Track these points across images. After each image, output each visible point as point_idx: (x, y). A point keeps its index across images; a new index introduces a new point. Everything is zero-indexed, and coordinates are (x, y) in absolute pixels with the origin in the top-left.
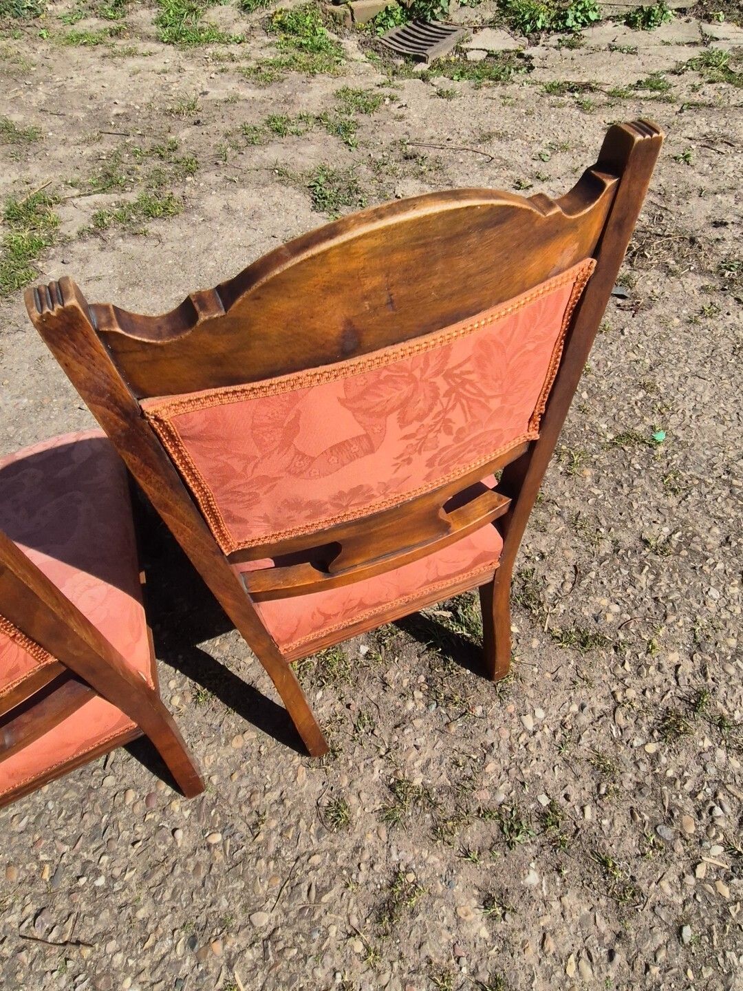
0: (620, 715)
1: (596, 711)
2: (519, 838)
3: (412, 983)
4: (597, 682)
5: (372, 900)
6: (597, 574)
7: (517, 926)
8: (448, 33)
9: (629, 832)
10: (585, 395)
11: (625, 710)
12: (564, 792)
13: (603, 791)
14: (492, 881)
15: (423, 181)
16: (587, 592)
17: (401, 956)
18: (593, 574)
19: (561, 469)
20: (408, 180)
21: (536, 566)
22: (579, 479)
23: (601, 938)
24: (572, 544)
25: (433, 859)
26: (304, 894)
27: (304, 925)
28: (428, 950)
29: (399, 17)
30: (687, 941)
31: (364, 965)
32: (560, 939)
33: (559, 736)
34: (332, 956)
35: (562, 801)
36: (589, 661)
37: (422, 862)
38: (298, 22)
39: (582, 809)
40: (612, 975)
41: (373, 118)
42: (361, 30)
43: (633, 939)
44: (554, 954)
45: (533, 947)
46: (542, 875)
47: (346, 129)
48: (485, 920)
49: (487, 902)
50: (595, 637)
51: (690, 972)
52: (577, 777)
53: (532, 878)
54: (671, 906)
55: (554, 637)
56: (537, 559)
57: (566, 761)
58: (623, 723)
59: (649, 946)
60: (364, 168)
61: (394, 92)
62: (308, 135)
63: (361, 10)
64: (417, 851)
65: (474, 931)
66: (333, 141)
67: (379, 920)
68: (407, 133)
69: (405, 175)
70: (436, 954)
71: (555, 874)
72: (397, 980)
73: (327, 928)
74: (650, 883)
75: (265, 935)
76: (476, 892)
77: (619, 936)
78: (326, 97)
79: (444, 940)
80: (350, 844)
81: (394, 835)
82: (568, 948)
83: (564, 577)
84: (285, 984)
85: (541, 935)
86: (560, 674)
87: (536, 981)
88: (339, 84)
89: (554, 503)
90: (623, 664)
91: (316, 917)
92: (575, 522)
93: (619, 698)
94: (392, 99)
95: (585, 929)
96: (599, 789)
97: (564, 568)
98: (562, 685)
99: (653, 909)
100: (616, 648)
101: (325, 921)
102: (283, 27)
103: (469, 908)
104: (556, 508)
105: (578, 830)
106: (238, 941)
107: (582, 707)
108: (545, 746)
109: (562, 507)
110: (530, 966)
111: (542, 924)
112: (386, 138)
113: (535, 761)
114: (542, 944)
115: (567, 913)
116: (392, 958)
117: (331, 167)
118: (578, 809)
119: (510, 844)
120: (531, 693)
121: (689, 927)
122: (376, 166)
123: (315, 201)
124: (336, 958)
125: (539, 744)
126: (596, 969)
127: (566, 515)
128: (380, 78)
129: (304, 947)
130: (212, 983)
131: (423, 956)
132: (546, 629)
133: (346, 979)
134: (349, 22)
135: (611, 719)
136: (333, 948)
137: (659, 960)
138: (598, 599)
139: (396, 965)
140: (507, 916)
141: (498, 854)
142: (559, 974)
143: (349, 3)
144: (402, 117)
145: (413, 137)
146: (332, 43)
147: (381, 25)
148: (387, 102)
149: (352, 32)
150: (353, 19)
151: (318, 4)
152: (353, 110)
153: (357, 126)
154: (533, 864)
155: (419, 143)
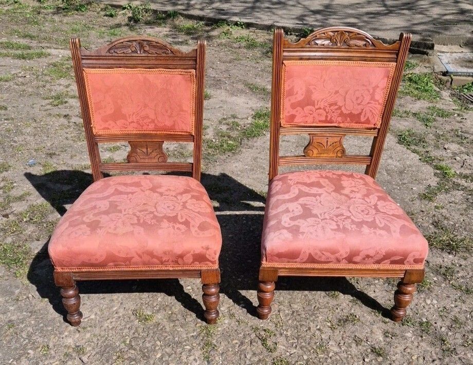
1: (463, 309)
3: (346, 338)
5: (338, 317)
7: (396, 342)
9: (460, 339)
12: (435, 321)
15: (461, 146)
17: (345, 332)
20: (453, 144)
21: (456, 267)
23: (431, 356)
25: (368, 317)
26: (313, 307)
27: (310, 313)
28: (356, 334)
31: (329, 329)
33: (440, 309)
34: (318, 322)
35: (433, 323)
36: (467, 297)
37: (364, 316)
38: (419, 79)
39: (441, 327)
41: (445, 119)
42: (453, 89)
44: (409, 353)
45: (400, 348)
46: (414, 335)
47: (428, 120)
48: (383, 336)
49: (386, 332)
52: (443, 320)
53: (409, 335)
54: (469, 360)
55: (453, 286)
56: (458, 265)
57: (441, 316)
60: (431, 135)
61: (461, 113)
62: (407, 118)
63: (457, 80)
64: (362, 313)
65: (377, 337)
66: (419, 123)
67: (339, 321)
68: (461, 128)
69: (452, 142)
70: (359, 336)
71: (420, 337)
72: (340, 336)
73: (318, 317)
74: (462, 352)
75: (294, 310)
76: (382, 330)
77: (440, 359)
78: (423, 108)
79: (364, 334)
80: (335, 303)
81: (354, 307)
82: (416, 354)
84: (298, 321)
85: (405, 347)
86: (451, 296)
87: (397, 355)
88: (431, 105)
91: (315, 312)
94: (458, 115)
95: (426, 352)
96: (452, 325)
98: (450, 298)
99: (459, 358)
101: (318, 315)
102: (410, 80)
103: (378, 332)
105: (436, 330)
106: (284, 308)
107: (456, 306)
108: (433, 309)
110: (397, 352)
111: (407, 345)
112: (448, 127)
113: (426, 311)
114: (405, 349)
115: (420, 347)
116: (341, 331)
117: (413, 131)
118: (439, 327)
119: (403, 324)
120: (434, 296)
122: (438, 137)
123: (400, 140)
125: (430, 308)
126: (425, 362)
128: (456, 107)
129: (308, 317)
131: (353, 334)
132: (451, 283)
133: (321, 328)
134: (448, 84)
135: (469, 313)
139: (342, 333)
140: (393, 338)
141: (397, 325)
142: (408, 357)
143: (452, 76)
144: (461, 122)
145: (464, 130)
146: (435, 91)
147: (466, 89)
148: (456, 115)
149: (449, 89)
150: (451, 83)
151: (434, 74)
152: (435, 115)
153: (435, 120)
154: (411, 332)
155: (466, 132)
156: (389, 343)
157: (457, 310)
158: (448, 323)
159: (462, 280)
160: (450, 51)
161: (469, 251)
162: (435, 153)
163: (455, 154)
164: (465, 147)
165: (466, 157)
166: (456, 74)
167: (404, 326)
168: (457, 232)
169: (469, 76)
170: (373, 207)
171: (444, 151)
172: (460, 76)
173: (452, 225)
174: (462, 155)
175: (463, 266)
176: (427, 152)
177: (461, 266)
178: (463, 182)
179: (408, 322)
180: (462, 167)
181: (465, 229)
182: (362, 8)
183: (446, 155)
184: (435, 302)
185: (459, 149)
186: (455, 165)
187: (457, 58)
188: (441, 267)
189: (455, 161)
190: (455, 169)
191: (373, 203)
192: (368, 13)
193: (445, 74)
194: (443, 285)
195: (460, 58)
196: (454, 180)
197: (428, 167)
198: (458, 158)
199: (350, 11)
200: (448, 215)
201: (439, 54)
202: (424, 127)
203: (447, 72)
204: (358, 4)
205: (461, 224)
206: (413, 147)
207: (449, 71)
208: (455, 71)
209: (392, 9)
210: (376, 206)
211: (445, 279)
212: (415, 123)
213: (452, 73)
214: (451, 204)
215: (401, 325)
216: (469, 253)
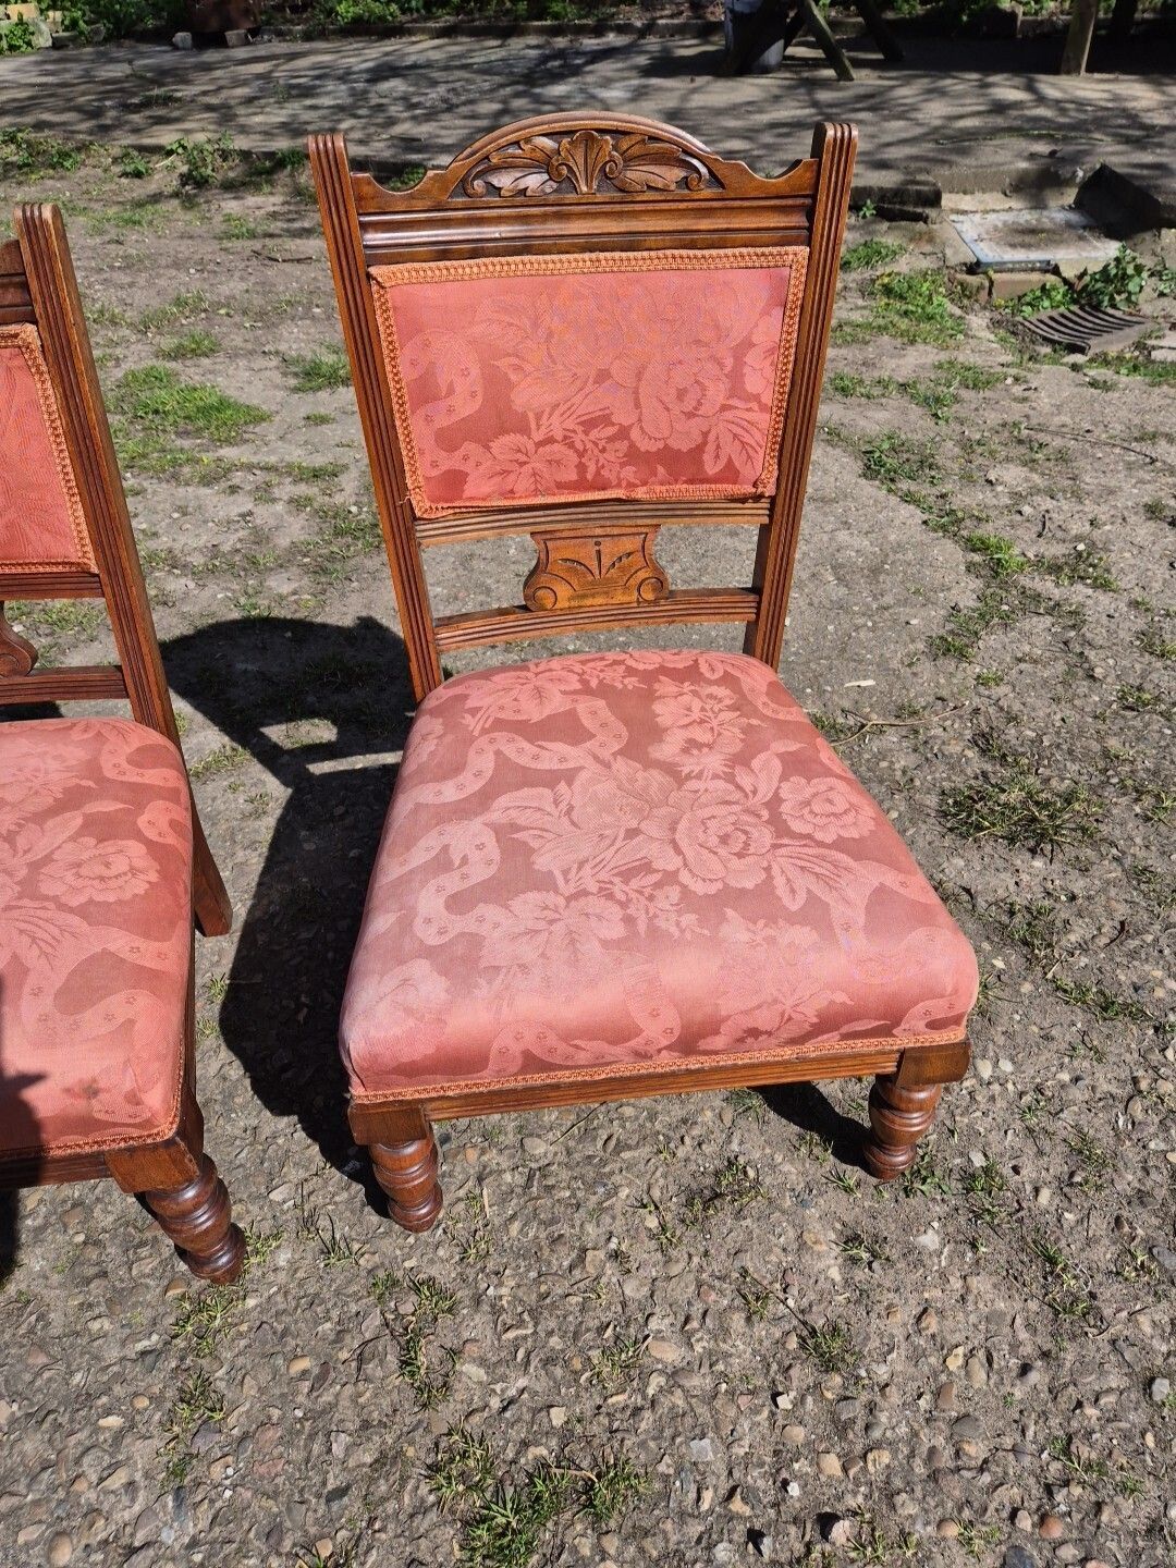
0: (1137, 1107)
1: (1099, 1090)
2: (923, 1188)
3: (712, 1287)
4: (1112, 1059)
5: (687, 1180)
6: (1156, 940)
7: (887, 1284)
8: (1129, 324)
9: (1106, 1241)
11: (1147, 1103)
12: (1013, 1162)
13: (1077, 1179)
14: (866, 1222)
15: (1032, 470)
16: (1133, 955)
17: (706, 1253)
18: (1149, 938)
19: (1138, 809)
20: (1011, 466)
21: (1058, 906)
22: (1163, 828)
23: (1015, 1346)
24: (1128, 897)
25: (787, 1167)
26: (600, 1144)
27: (590, 1173)
28: (747, 1260)
29: (1059, 297)
30: (1157, 1398)
31: (653, 1244)
32: (949, 1323)
33: (1027, 1099)
34: (614, 1218)
35: (1007, 1171)
36: (1106, 1031)
37: (773, 1167)
38: (910, 287)
39: (1037, 1190)
40: (1018, 1394)
41: (981, 394)
42: (997, 308)
43: (1068, 1365)
44: (933, 1336)
45: (904, 1316)
46: (947, 1239)
47: (937, 400)
48: (840, 1260)
49: (852, 1240)
50: (1126, 1005)
51: (1150, 1439)
52: (1040, 1153)
53: (930, 1240)
54: (1147, 1350)
55: (1058, 988)
56: (1063, 898)
57: (1030, 1130)
58: (1139, 1116)
59: (1091, 1382)
60: (950, 444)
61: (1023, 373)
62: (884, 400)
63: (1004, 283)
64: (768, 1151)
65: (821, 1265)
66: (915, 411)
67: (689, 1203)
68: (1027, 417)
69: (1008, 459)
70: (757, 1270)
71: (967, 1248)
72: (691, 1277)
73: (616, 1188)
74: (1119, 1310)
75: (534, 1165)
76: (838, 1226)
77: (1045, 1355)
78: (923, 367)
79: (774, 1258)
80: (678, 1112)
81: (741, 1122)
82: (958, 1337)
83: (1099, 929)
84: (542, 1222)
85: (921, 1309)
86: (1054, 1034)
87: (894, 1355)
88: (944, 356)
89: (1113, 844)
90: (1163, 1050)
91: (607, 1169)
92: (1141, 874)
93: (1144, 1085)
94: (1016, 379)
95: (993, 1327)
96: (1072, 1175)
97: (1103, 920)
98: (1053, 1046)
99: (1113, 1342)
100: (1156, 1029)
101: (617, 1179)
102: (888, 291)
103: (822, 1238)
104: (1114, 851)
105: (1021, 1208)
106: (500, 1159)
107: (1077, 1080)
108: (1001, 1104)
109: (1124, 853)
110: (892, 1336)
111: (926, 1295)
112: (993, 418)
113: (979, 1114)
114: (919, 1319)
115: (971, 1298)
116: (692, 1251)
117: (903, 437)
118: (1029, 1188)
119: (907, 1192)
120: (1001, 1040)
121: (1166, 1382)
122: (967, 446)
123: (869, 468)
124: (618, 1222)
125: (992, 1098)
126: (994, 1378)
127: (1128, 861)
128: (1009, 358)
129: (580, 1194)
130: (453, 1188)
131: (738, 1264)
132: (1049, 976)
133: (623, 1248)
134: (983, 295)
135: (1121, 1106)
136: (618, 1210)
137: (1102, 1402)
138: (1147, 967)
139: (696, 1260)
140: (875, 1265)
141: (886, 1196)
142: (932, 1360)
143: (991, 273)
144: (1025, 399)
145: (1034, 422)
146: (951, 316)
147: (1029, 304)
148: (1009, 381)
149: (985, 308)
150: (990, 293)
151: (945, 271)
152: (956, 383)
153: (956, 399)
154: (936, 1224)
155: (1041, 429)
156: (863, 1296)
157: (1078, 1094)
158: (1058, 1167)
159: (1084, 961)
160: (981, 207)
161: (1091, 837)
162: (967, 499)
163: (1017, 497)
164: (1043, 474)
165: (1049, 504)
166: (1001, 267)
167: (912, 1201)
168: (1049, 766)
169: (1033, 270)
170: (765, 814)
171: (988, 488)
172: (1011, 271)
173: (1032, 742)
174: (1037, 499)
175: (1080, 901)
176: (943, 496)
177: (1073, 898)
178: (1046, 586)
179: (924, 1181)
180: (1040, 536)
181: (1070, 752)
182: (761, 112)
183: (995, 502)
184: (1006, 1066)
185: (1027, 480)
186: (1020, 532)
187: (1000, 225)
188: (1012, 913)
189: (1018, 518)
190: (1023, 545)
191: (765, 792)
192: (773, 126)
193: (974, 268)
194: (1027, 988)
195: (1005, 223)
196: (1025, 581)
197: (949, 545)
198: (1027, 509)
199: (732, 123)
200: (1017, 707)
201: (954, 217)
202: (930, 422)
203: (978, 263)
204: (749, 103)
205: (1058, 733)
206: (905, 485)
207: (984, 259)
208: (997, 259)
209: (834, 110)
210: (775, 802)
211: (1031, 961)
212: (904, 412)
213: (989, 265)
214: (1023, 666)
215: (902, 1194)
216: (1095, 845)
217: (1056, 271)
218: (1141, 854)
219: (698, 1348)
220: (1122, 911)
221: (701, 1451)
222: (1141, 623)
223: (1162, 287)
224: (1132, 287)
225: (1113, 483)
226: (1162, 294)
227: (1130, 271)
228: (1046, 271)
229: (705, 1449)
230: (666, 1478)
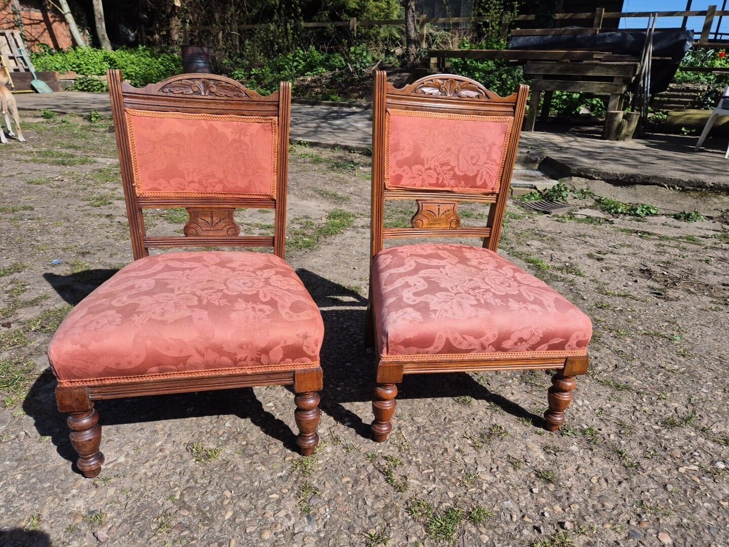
0: (637, 414)
1: (622, 409)
2: (568, 434)
3: (498, 460)
4: (624, 401)
5: (479, 430)
6: (629, 370)
7: (563, 460)
8: (564, 206)
9: (638, 448)
10: (630, 317)
11: (640, 413)
12: (598, 428)
13: (622, 432)
14: (549, 443)
15: (542, 242)
16: (622, 374)
17: (493, 451)
18: (626, 369)
19: (611, 335)
20: (535, 241)
22: (622, 340)
23: (614, 476)
24: (615, 358)
25: (515, 428)
26: (442, 419)
27: (442, 428)
28: (508, 453)
29: (537, 197)
30: (669, 490)
31: (472, 448)
32: (589, 470)
33: (597, 411)
34: (454, 440)
35: (596, 430)
36: (620, 393)
37: (511, 427)
39: (609, 435)
40: (620, 490)
41: (518, 220)
42: (515, 199)
43: (635, 482)
44: (584, 474)
45: (571, 469)
46: (580, 448)
48: (543, 453)
49: (546, 448)
51: (670, 501)
52: (607, 426)
53: (574, 448)
54: (661, 477)
55: (598, 381)
56: (593, 358)
57: (601, 419)
58: (639, 416)
59: (645, 486)
60: (510, 233)
61: (531, 216)
62: (482, 220)
63: (517, 190)
64: (507, 423)
65: (536, 455)
67: (482, 437)
68: (536, 227)
69: (533, 239)
70: (513, 455)
71: (588, 450)
72: (489, 457)
73: (453, 431)
74: (648, 466)
75: (419, 425)
76: (539, 444)
77: (626, 479)
79: (519, 453)
80: (470, 411)
81: (494, 415)
82: (593, 474)
83: (608, 366)
84: (427, 441)
85: (577, 467)
86: (601, 393)
87: (571, 479)
89: (605, 344)
90: (642, 399)
91: (447, 427)
92: (617, 352)
93: (638, 408)
94: (529, 218)
95: (605, 471)
96: (620, 431)
97: (609, 364)
98: (602, 397)
99: (649, 475)
100: (637, 393)
101: (452, 429)
103: (534, 447)
104: (607, 346)
105: (605, 440)
106: (405, 423)
107: (613, 406)
108: (588, 412)
109: (610, 346)
110: (569, 474)
111: (578, 463)
112: (524, 227)
113: (581, 414)
114: (577, 469)
115: (594, 464)
116: (487, 450)
118: (606, 434)
119: (562, 434)
120: (583, 395)
122: (517, 235)
124: (456, 441)
125: (585, 410)
126: (610, 485)
127: (612, 349)
129: (439, 433)
131: (505, 454)
132: (595, 378)
133: (461, 449)
135: (631, 414)
136: (455, 438)
138: (629, 377)
139: (489, 453)
140: (557, 454)
141: (555, 436)
142: (586, 480)
143: (512, 187)
144: (534, 222)
145: (540, 229)
147: (526, 198)
148: (527, 218)
149: (510, 198)
150: (512, 193)
152: (507, 217)
153: (509, 221)
154: (575, 444)
155: (543, 231)
156: (555, 462)
157: (615, 410)
158: (614, 429)
159: (606, 375)
162: (519, 249)
163: (539, 250)
164: (547, 243)
165: (552, 252)
166: (515, 185)
167: (565, 437)
169: (527, 187)
171: (528, 247)
172: (518, 186)
174: (547, 250)
175: (599, 359)
176: (512, 248)
177: (596, 358)
178: (559, 274)
179: (567, 431)
180: (551, 260)
183: (532, 250)
184: (587, 402)
185: (542, 245)
186: (544, 259)
189: (542, 255)
190: (546, 262)
194: (586, 381)
196: (550, 272)
197: (520, 260)
198: (544, 253)
215: (560, 436)
216: (599, 344)
217: (535, 188)
218: (617, 347)
219: (498, 476)
220: (615, 362)
221: (508, 505)
222: (596, 285)
223: (575, 195)
224: (564, 194)
225: (573, 248)
226: (575, 198)
227: (563, 189)
228: (531, 188)
229: (509, 504)
230: (497, 512)
